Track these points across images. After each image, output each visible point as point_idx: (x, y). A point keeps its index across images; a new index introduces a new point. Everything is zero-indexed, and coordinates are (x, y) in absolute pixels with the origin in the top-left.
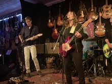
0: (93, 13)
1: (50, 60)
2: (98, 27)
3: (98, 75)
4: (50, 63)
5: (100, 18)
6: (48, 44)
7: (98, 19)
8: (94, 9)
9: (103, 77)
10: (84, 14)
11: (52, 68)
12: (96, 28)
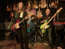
0: (35, 4)
1: (8, 34)
2: (38, 13)
3: (37, 41)
4: (8, 36)
5: (39, 8)
6: (7, 23)
7: (38, 8)
8: (36, 2)
9: (40, 42)
10: (30, 4)
11: (9, 39)
12: (37, 13)
